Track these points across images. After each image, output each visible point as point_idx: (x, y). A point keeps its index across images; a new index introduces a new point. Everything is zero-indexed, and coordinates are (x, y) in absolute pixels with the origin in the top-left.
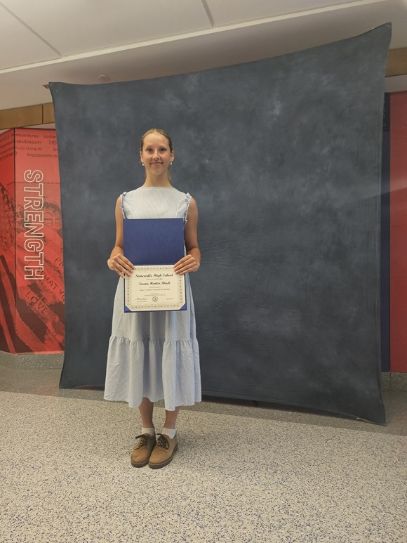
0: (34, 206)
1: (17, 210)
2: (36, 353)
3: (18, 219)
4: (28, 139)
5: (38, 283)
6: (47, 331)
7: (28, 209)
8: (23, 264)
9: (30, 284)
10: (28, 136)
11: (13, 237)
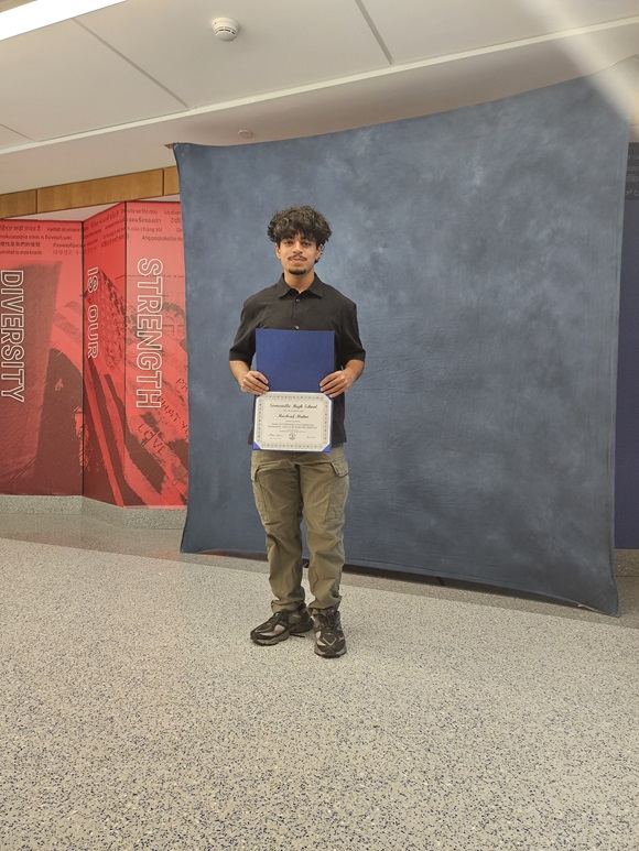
0: (150, 308)
1: (128, 314)
2: (151, 507)
3: (129, 326)
4: (144, 216)
5: (154, 412)
6: (165, 478)
7: (142, 312)
8: (135, 387)
9: (143, 413)
10: (145, 211)
11: (122, 350)
